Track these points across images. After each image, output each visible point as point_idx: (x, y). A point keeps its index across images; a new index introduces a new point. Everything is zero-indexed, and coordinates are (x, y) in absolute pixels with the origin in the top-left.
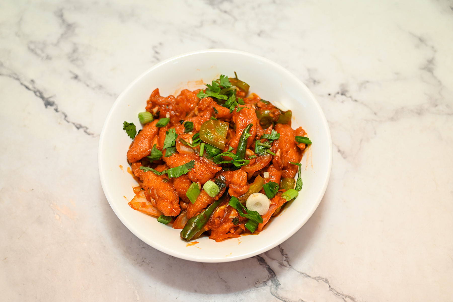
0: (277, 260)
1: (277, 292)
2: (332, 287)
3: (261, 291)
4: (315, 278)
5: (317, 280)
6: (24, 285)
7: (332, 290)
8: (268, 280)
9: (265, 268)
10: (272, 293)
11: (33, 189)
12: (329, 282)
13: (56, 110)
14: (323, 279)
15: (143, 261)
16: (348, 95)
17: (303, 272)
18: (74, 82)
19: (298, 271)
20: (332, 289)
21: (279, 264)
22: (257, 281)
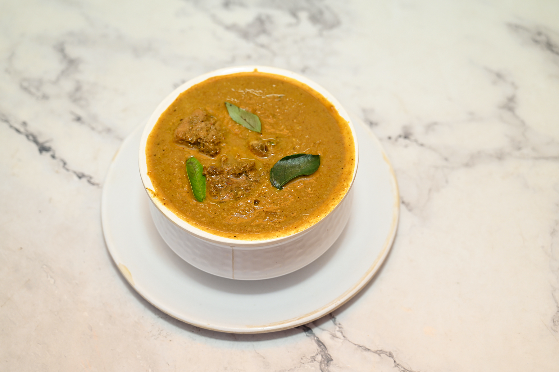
0: (327, 331)
1: (328, 369)
2: (398, 362)
3: (308, 368)
4: (376, 352)
5: (379, 354)
6: (7, 362)
7: (397, 366)
8: (317, 354)
9: (313, 341)
10: (323, 370)
11: (21, 248)
12: (393, 356)
13: (53, 157)
14: (387, 352)
15: (160, 333)
16: (412, 138)
17: (361, 344)
18: (76, 125)
19: (355, 343)
20: (398, 364)
21: (331, 336)
22: (304, 355)
